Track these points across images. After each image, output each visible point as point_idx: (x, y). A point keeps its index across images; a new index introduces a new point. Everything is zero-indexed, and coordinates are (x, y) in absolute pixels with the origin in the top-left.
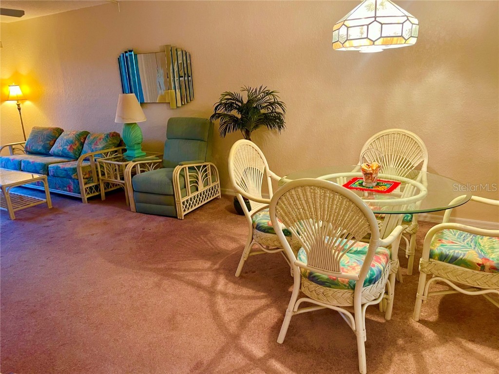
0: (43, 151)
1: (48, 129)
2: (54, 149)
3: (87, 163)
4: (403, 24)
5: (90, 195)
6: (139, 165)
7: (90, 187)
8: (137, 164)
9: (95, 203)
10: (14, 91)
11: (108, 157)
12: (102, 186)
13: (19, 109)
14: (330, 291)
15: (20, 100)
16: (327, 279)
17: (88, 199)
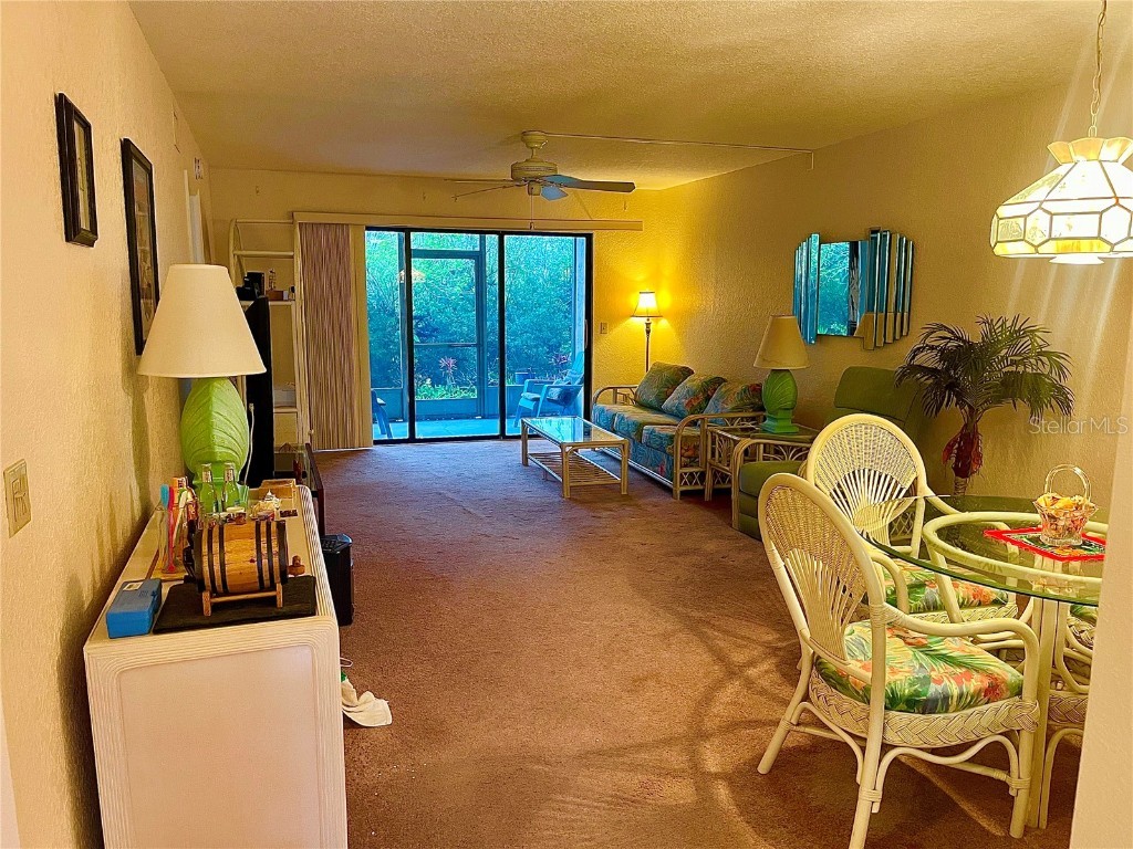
0: (655, 404)
1: (670, 368)
2: (668, 403)
3: (695, 431)
4: (1101, 213)
5: (689, 488)
6: (762, 446)
7: (691, 474)
8: (759, 444)
9: (690, 502)
10: (646, 303)
11: (735, 426)
12: (709, 475)
13: (648, 332)
14: (837, 697)
15: (651, 317)
16: (834, 672)
17: (683, 493)
